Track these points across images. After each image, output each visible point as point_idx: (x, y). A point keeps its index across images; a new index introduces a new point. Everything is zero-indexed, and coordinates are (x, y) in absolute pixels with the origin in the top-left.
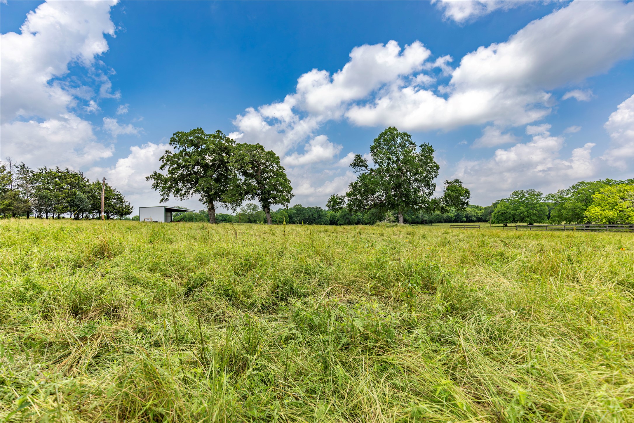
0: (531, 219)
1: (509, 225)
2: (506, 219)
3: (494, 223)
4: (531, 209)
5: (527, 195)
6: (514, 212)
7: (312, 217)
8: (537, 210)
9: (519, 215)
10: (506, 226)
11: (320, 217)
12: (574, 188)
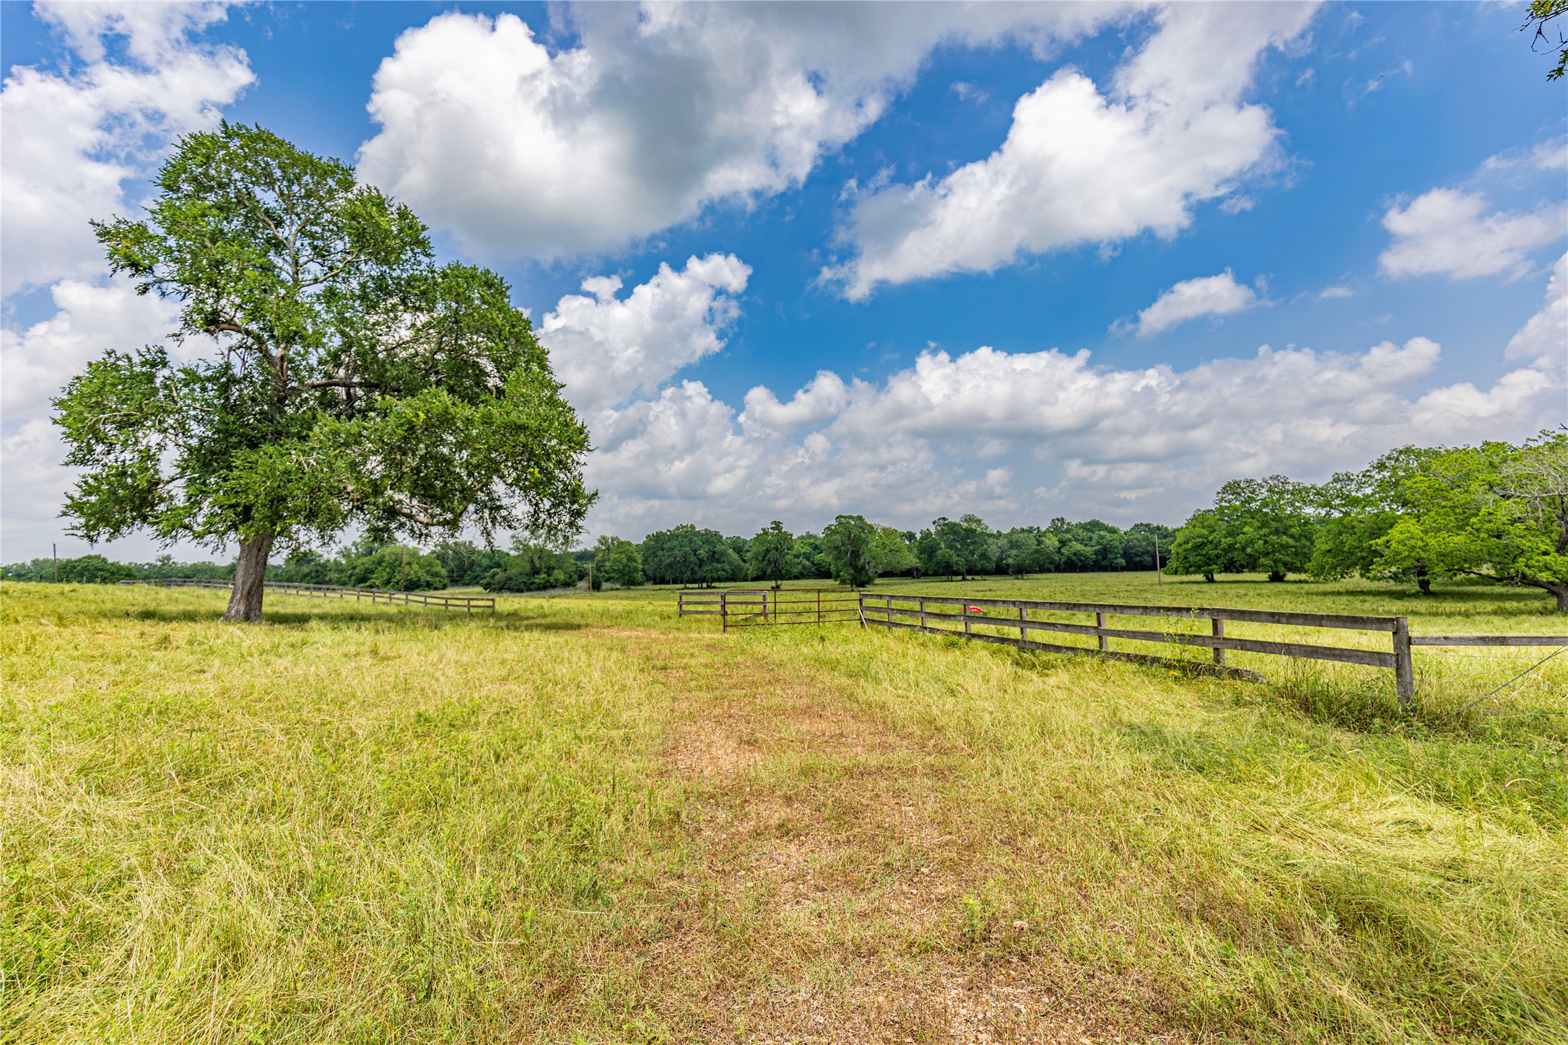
0: (1275, 561)
1: (1217, 577)
2: (1209, 561)
3: (1176, 573)
4: (1277, 532)
5: (1264, 493)
6: (1229, 540)
7: (693, 558)
8: (1292, 536)
9: (1243, 549)
10: (1211, 580)
11: (714, 557)
12: (1381, 466)
